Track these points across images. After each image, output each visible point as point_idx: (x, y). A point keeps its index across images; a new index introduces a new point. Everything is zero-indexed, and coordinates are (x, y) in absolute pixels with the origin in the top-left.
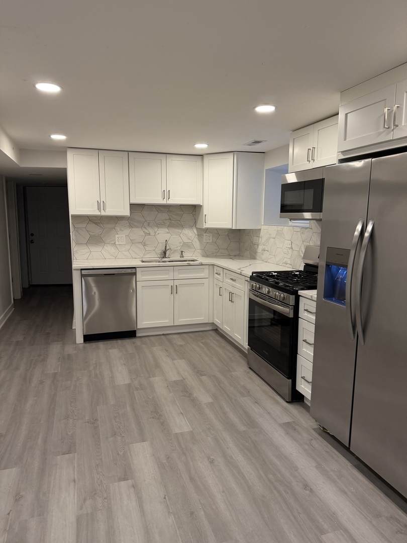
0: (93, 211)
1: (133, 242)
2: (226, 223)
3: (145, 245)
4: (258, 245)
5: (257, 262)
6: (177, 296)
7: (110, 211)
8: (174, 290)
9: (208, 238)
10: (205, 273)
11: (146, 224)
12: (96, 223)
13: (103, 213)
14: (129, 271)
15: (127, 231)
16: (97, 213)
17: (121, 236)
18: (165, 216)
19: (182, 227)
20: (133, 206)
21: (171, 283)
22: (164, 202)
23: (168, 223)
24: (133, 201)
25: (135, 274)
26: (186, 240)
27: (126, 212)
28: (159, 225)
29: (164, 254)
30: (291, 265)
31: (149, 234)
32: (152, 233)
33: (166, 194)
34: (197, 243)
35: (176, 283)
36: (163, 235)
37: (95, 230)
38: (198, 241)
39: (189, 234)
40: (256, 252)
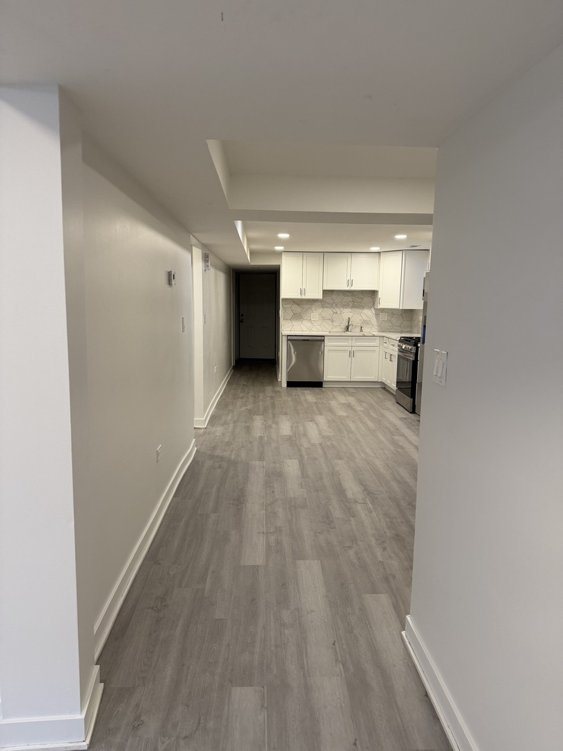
0: (297, 296)
1: (323, 319)
2: (395, 304)
3: (332, 321)
6: (353, 359)
7: (308, 296)
8: (352, 354)
9: (384, 317)
10: (377, 342)
11: (334, 305)
12: (298, 305)
13: (304, 297)
14: (319, 338)
15: (320, 310)
16: (299, 297)
17: (316, 314)
18: (350, 299)
19: (363, 307)
20: (325, 292)
21: (350, 349)
22: (348, 289)
23: (351, 304)
24: (327, 288)
25: (324, 340)
26: (365, 318)
27: (320, 296)
28: (345, 306)
29: (347, 328)
31: (337, 313)
32: (339, 312)
33: (350, 282)
34: (374, 321)
35: (354, 349)
36: (347, 313)
37: (297, 309)
38: (375, 319)
39: (368, 313)
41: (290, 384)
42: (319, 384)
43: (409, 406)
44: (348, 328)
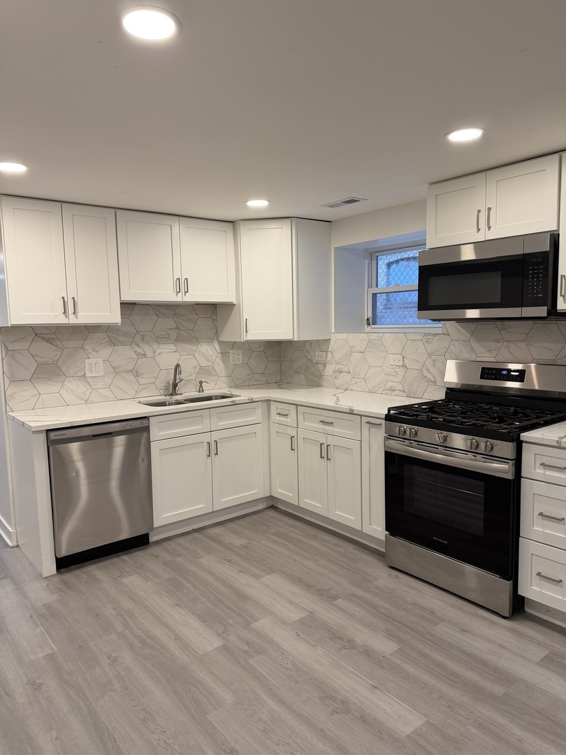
0: (52, 316)
1: (116, 371)
3: (137, 375)
4: (325, 365)
5: (324, 390)
7: (85, 316)
8: (212, 449)
9: (237, 357)
10: (257, 415)
11: (138, 338)
12: (48, 340)
13: (73, 320)
14: (137, 424)
15: (106, 351)
16: (62, 320)
17: (96, 361)
18: (169, 323)
19: (196, 340)
20: (127, 307)
21: (206, 438)
22: (179, 298)
23: (174, 334)
24: (129, 297)
25: (147, 429)
26: (204, 363)
27: (113, 316)
28: (162, 339)
29: (174, 388)
30: (404, 391)
31: (145, 355)
32: (149, 353)
33: (182, 285)
34: (220, 367)
35: (215, 436)
36: (167, 356)
37: (47, 352)
38: (221, 364)
39: (208, 353)
40: (320, 376)
41: (65, 564)
42: (140, 542)
43: (504, 604)
44: (175, 385)
